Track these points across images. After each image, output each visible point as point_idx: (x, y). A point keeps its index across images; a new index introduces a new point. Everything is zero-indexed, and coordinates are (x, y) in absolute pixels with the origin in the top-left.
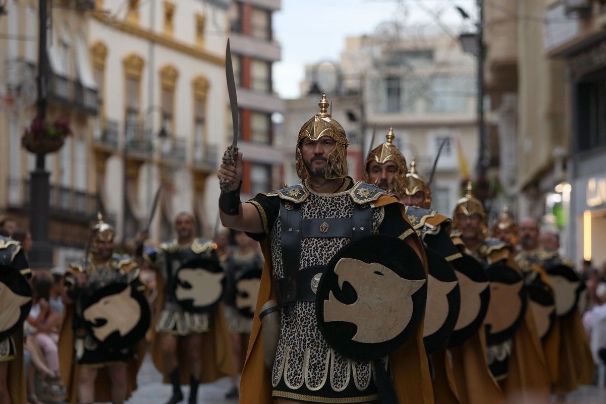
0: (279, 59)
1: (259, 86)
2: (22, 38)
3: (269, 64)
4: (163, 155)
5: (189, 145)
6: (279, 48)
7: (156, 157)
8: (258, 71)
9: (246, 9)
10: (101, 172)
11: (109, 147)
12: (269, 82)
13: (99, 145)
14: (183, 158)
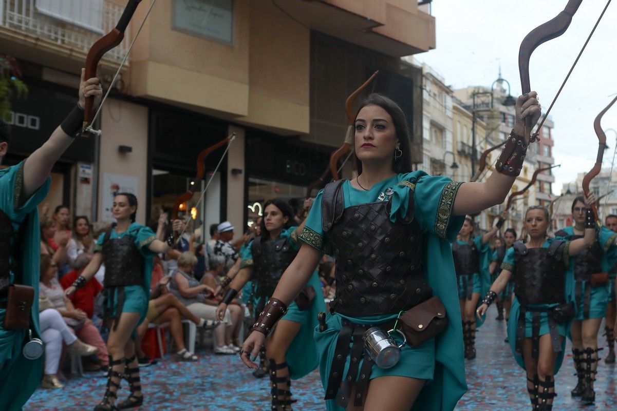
0: (554, 182)
1: (547, 192)
2: (463, 176)
3: (550, 183)
4: (513, 217)
5: (522, 213)
6: (554, 178)
7: (510, 217)
8: (546, 186)
9: (541, 164)
10: (492, 223)
11: (493, 214)
12: (550, 190)
13: (490, 213)
14: (520, 218)
